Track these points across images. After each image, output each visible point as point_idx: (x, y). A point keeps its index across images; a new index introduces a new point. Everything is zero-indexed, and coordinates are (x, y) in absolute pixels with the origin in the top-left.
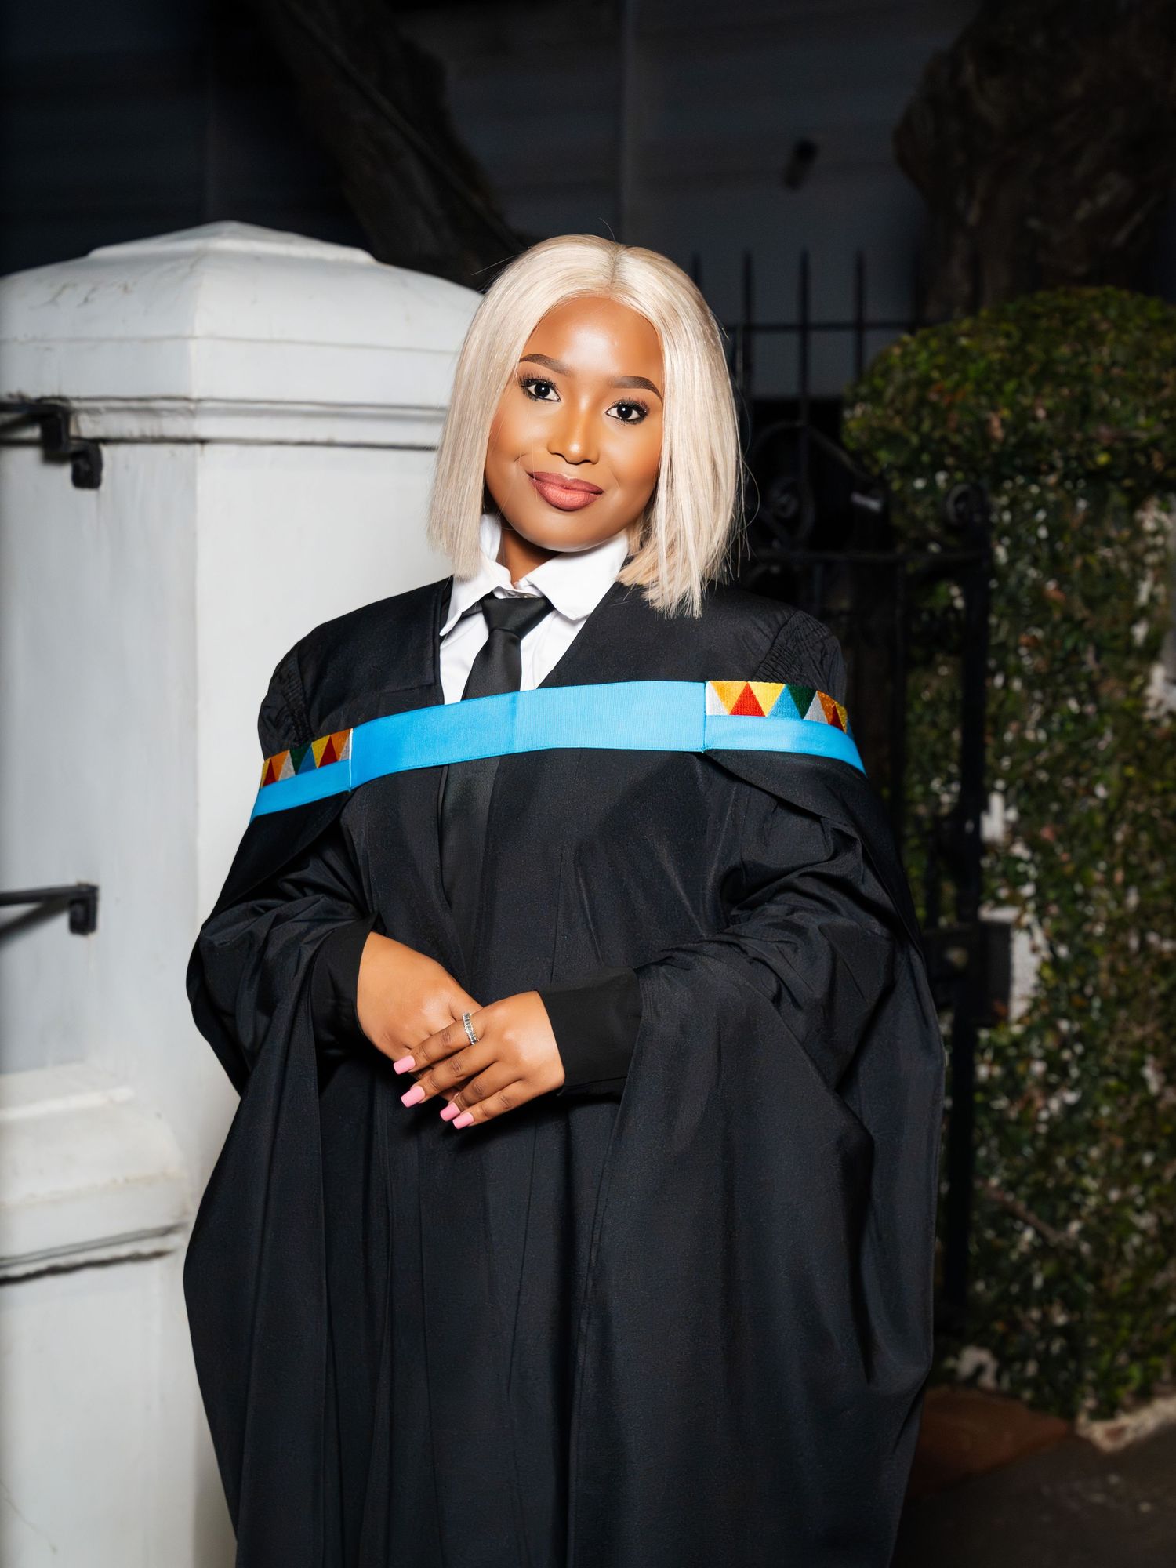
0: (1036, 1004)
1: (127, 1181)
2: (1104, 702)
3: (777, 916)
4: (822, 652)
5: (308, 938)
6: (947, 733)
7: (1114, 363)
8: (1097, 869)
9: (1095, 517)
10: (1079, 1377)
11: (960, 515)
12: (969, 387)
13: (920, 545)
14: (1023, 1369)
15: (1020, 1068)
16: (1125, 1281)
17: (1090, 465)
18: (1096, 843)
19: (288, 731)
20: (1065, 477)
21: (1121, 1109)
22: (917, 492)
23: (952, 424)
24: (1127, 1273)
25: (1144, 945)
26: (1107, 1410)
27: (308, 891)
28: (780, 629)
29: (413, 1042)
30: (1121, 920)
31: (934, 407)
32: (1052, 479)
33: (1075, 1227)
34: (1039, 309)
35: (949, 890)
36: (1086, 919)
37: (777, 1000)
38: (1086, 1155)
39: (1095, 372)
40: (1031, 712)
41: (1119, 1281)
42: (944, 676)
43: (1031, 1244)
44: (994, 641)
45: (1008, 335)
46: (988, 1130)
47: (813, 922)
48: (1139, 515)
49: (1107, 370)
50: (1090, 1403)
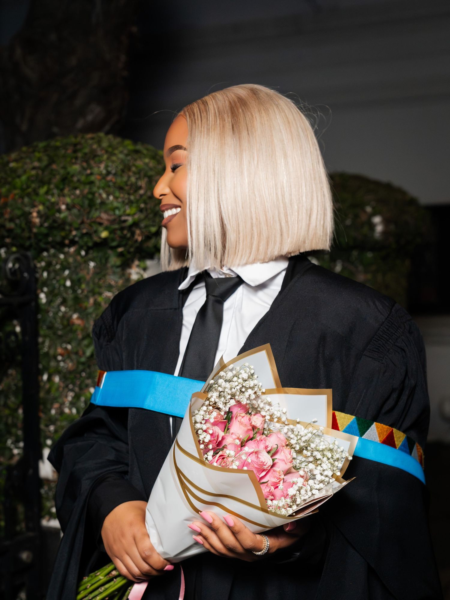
6: (15, 411)
7: (108, 173)
12: (16, 192)
17: (96, 239)
20: (81, 248)
23: (7, 216)
32: (72, 250)
34: (58, 145)
35: (21, 509)
39: (96, 178)
40: (67, 396)
44: (42, 352)
45: (40, 160)
48: (129, 271)
49: (104, 177)
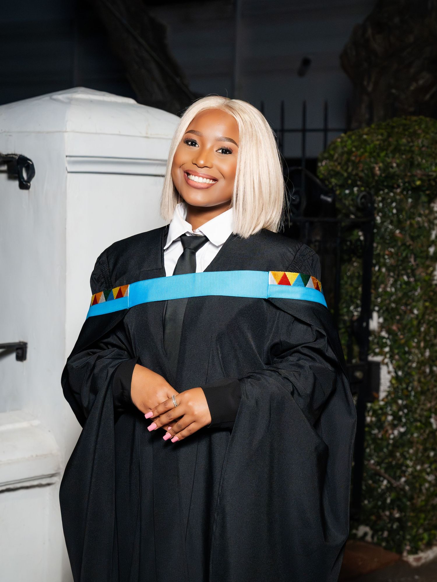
0: (389, 393)
1: (37, 456)
2: (417, 277)
3: (293, 361)
4: (312, 260)
5: (111, 365)
6: (357, 288)
7: (423, 146)
8: (414, 342)
9: (415, 205)
10: (404, 538)
11: (362, 204)
12: (367, 154)
13: (347, 216)
14: (382, 534)
15: (383, 418)
16: (422, 501)
17: (413, 186)
18: (414, 331)
19: (102, 283)
20: (403, 190)
21: (421, 434)
22: (346, 194)
23: (360, 169)
24: (423, 498)
25: (431, 371)
26: (414, 551)
27: (109, 346)
28: (297, 251)
29: (152, 407)
30: (423, 361)
31: (353, 162)
32: (399, 190)
33: (403, 479)
34: (394, 124)
35: (356, 349)
36: (409, 361)
37: (292, 393)
38: (408, 452)
39: (416, 149)
40: (389, 281)
41: (420, 501)
42: (356, 266)
43: (386, 486)
44: (375, 253)
45: (382, 135)
46: (370, 442)
47: (307, 364)
48: (432, 205)
49: (420, 148)
50: (408, 548)
